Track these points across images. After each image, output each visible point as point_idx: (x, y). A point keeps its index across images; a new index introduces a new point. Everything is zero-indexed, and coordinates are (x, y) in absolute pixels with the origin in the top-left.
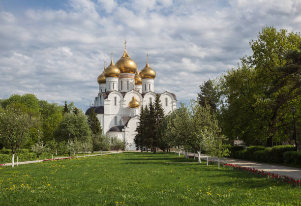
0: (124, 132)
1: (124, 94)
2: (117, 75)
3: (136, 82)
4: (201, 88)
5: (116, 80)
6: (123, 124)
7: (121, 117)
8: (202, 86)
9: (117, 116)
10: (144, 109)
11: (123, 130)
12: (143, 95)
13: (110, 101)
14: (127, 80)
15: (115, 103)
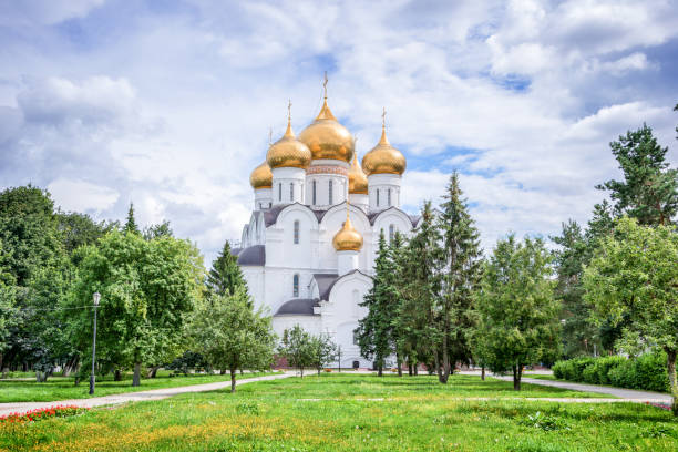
0: (319, 315)
1: (320, 214)
3: (353, 186)
6: (316, 294)
7: (310, 275)
9: (302, 273)
11: (316, 310)
12: (372, 218)
13: (281, 231)
14: (328, 179)
15: (296, 236)
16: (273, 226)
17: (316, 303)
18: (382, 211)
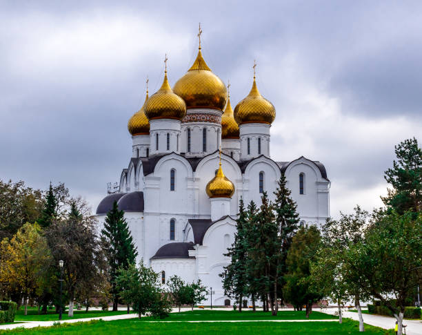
0: (194, 258)
1: (195, 162)
3: (226, 132)
6: (191, 238)
7: (186, 220)
9: (177, 218)
11: (191, 253)
12: (243, 165)
13: (159, 179)
14: (202, 127)
15: (172, 185)
16: (151, 175)
17: (191, 246)
18: (253, 159)
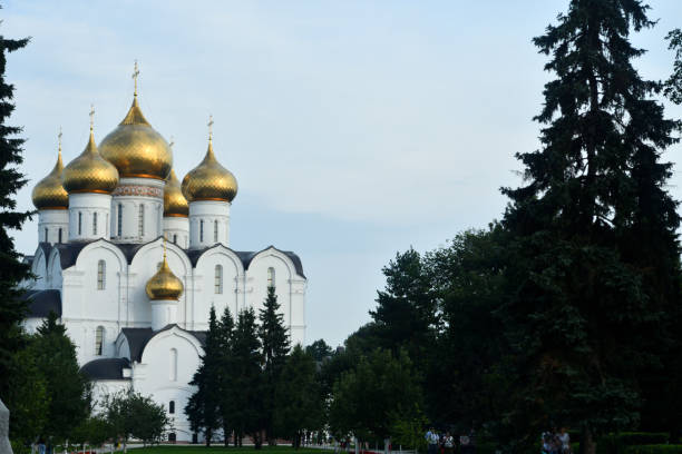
0: (130, 379)
1: (129, 251)
2: (107, 188)
3: (168, 208)
4: (388, 273)
5: (101, 203)
6: (125, 352)
7: (118, 329)
8: (389, 267)
9: (106, 326)
10: (219, 318)
11: (126, 373)
12: (194, 255)
13: (82, 273)
14: (138, 203)
15: (101, 281)
16: (71, 269)
17: (126, 364)
18: (207, 249)
